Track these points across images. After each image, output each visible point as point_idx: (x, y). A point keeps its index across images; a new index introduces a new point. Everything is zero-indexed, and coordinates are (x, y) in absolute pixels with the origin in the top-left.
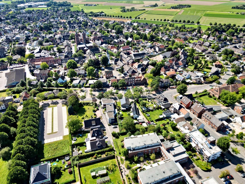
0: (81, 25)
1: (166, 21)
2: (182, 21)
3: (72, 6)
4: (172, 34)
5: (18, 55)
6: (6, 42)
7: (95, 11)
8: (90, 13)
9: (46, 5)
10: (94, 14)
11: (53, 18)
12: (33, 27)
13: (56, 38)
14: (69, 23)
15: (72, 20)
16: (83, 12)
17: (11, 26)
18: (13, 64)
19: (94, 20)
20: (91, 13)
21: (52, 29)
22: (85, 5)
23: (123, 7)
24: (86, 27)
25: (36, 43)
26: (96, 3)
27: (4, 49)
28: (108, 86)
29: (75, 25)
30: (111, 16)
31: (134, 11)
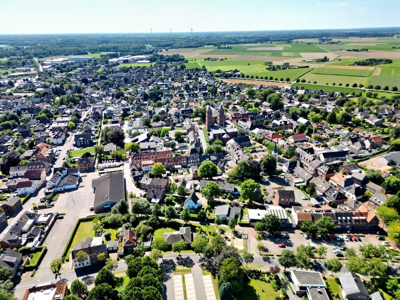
0: (207, 91)
1: (358, 88)
2: (390, 88)
3: (187, 62)
4: (382, 114)
5: (112, 143)
6: (94, 118)
7: (225, 68)
8: (216, 72)
9: (148, 60)
10: (224, 74)
11: (162, 80)
12: (133, 94)
13: (170, 115)
14: (187, 87)
15: (190, 82)
16: (205, 70)
17: (101, 92)
18: (104, 160)
19: (226, 84)
20: (219, 71)
21: (162, 98)
22: (205, 59)
23: (269, 63)
24: (215, 96)
25: (140, 123)
26: (223, 57)
27: (90, 131)
28: (290, 228)
29: (196, 92)
30: (252, 77)
31: (289, 68)
